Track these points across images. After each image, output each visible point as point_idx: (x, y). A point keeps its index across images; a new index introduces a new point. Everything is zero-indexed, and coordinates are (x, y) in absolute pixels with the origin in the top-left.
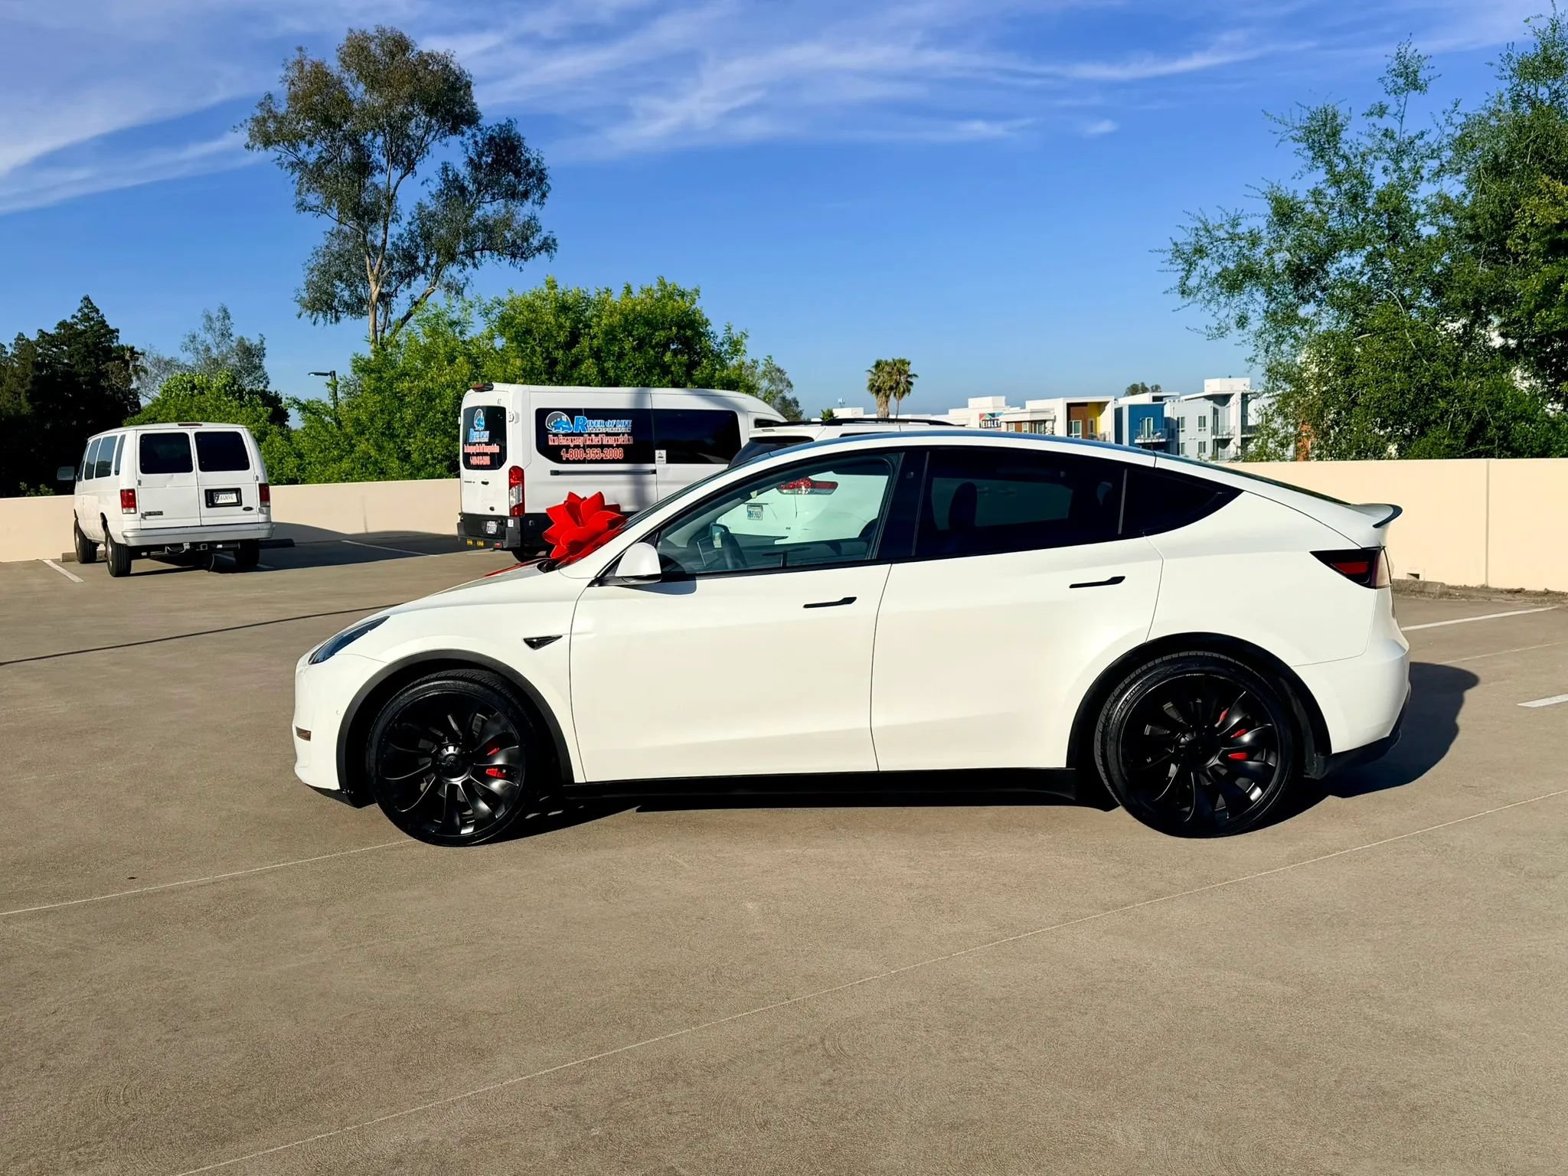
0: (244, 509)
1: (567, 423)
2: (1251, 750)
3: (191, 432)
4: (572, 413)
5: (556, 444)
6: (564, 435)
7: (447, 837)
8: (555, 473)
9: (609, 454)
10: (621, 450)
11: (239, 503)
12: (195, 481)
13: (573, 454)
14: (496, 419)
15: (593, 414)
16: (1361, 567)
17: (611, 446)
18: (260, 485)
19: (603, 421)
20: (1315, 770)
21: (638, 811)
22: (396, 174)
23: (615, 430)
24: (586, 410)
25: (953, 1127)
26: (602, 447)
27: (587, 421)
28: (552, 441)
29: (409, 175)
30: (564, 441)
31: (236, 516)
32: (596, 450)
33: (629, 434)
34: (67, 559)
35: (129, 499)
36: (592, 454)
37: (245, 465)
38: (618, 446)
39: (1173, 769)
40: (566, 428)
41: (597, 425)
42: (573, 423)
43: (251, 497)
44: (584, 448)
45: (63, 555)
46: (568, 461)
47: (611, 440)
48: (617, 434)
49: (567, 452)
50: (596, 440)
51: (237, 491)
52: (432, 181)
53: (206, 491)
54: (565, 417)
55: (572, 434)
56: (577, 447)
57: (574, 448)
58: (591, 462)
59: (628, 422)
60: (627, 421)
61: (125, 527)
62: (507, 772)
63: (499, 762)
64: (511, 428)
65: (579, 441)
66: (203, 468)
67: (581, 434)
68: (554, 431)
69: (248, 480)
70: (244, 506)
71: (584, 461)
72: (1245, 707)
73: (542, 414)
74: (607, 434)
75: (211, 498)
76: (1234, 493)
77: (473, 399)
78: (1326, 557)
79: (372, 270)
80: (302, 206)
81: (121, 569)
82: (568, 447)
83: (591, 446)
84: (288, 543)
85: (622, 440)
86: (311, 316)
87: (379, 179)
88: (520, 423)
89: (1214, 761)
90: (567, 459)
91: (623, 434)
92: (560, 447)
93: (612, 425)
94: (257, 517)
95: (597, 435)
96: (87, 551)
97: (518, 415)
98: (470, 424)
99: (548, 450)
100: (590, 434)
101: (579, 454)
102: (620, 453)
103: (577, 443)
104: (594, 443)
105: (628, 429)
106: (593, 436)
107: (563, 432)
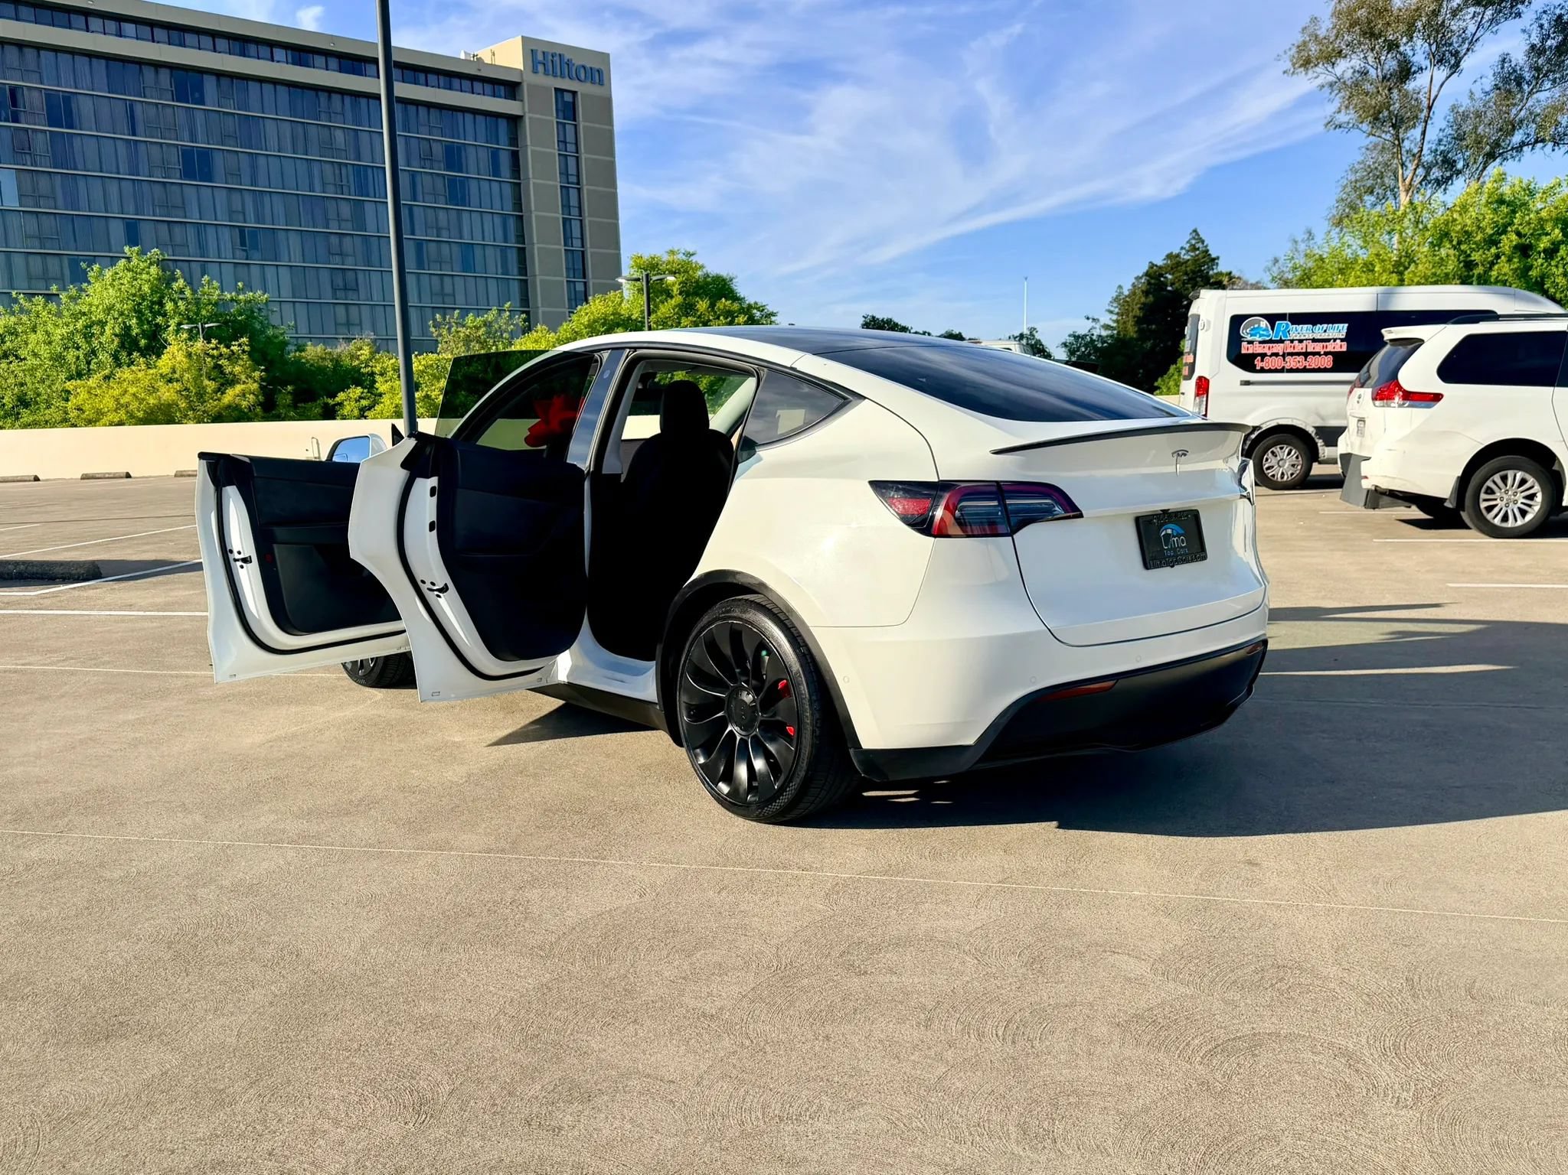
1: (1266, 329)
4: (1272, 319)
5: (1250, 351)
6: (1260, 342)
8: (1247, 383)
9: (1313, 362)
10: (1330, 357)
13: (1270, 363)
15: (1298, 319)
17: (1318, 354)
19: (1310, 326)
23: (1325, 336)
24: (1291, 315)
26: (1306, 354)
27: (1291, 326)
28: (1246, 349)
30: (1258, 349)
32: (1298, 358)
33: (1342, 340)
36: (1291, 362)
38: (1326, 354)
40: (1263, 335)
41: (1304, 331)
42: (1273, 329)
44: (1284, 355)
46: (1262, 370)
47: (1318, 347)
48: (1328, 340)
49: (1262, 361)
50: (1299, 348)
54: (1264, 323)
55: (1271, 341)
56: (1276, 355)
57: (1271, 356)
58: (1291, 371)
59: (1343, 327)
60: (1341, 325)
64: (1202, 335)
65: (1278, 348)
67: (1281, 341)
68: (1249, 338)
71: (1282, 370)
73: (1237, 321)
74: (1314, 340)
82: (1263, 356)
83: (1292, 354)
85: (1331, 347)
88: (1211, 329)
90: (1262, 368)
91: (1335, 340)
92: (1254, 356)
93: (1319, 331)
95: (1301, 341)
97: (1209, 322)
99: (1243, 361)
100: (1292, 341)
101: (1277, 362)
102: (1328, 362)
103: (1275, 351)
104: (1296, 351)
105: (1343, 334)
106: (1296, 342)
107: (1260, 339)
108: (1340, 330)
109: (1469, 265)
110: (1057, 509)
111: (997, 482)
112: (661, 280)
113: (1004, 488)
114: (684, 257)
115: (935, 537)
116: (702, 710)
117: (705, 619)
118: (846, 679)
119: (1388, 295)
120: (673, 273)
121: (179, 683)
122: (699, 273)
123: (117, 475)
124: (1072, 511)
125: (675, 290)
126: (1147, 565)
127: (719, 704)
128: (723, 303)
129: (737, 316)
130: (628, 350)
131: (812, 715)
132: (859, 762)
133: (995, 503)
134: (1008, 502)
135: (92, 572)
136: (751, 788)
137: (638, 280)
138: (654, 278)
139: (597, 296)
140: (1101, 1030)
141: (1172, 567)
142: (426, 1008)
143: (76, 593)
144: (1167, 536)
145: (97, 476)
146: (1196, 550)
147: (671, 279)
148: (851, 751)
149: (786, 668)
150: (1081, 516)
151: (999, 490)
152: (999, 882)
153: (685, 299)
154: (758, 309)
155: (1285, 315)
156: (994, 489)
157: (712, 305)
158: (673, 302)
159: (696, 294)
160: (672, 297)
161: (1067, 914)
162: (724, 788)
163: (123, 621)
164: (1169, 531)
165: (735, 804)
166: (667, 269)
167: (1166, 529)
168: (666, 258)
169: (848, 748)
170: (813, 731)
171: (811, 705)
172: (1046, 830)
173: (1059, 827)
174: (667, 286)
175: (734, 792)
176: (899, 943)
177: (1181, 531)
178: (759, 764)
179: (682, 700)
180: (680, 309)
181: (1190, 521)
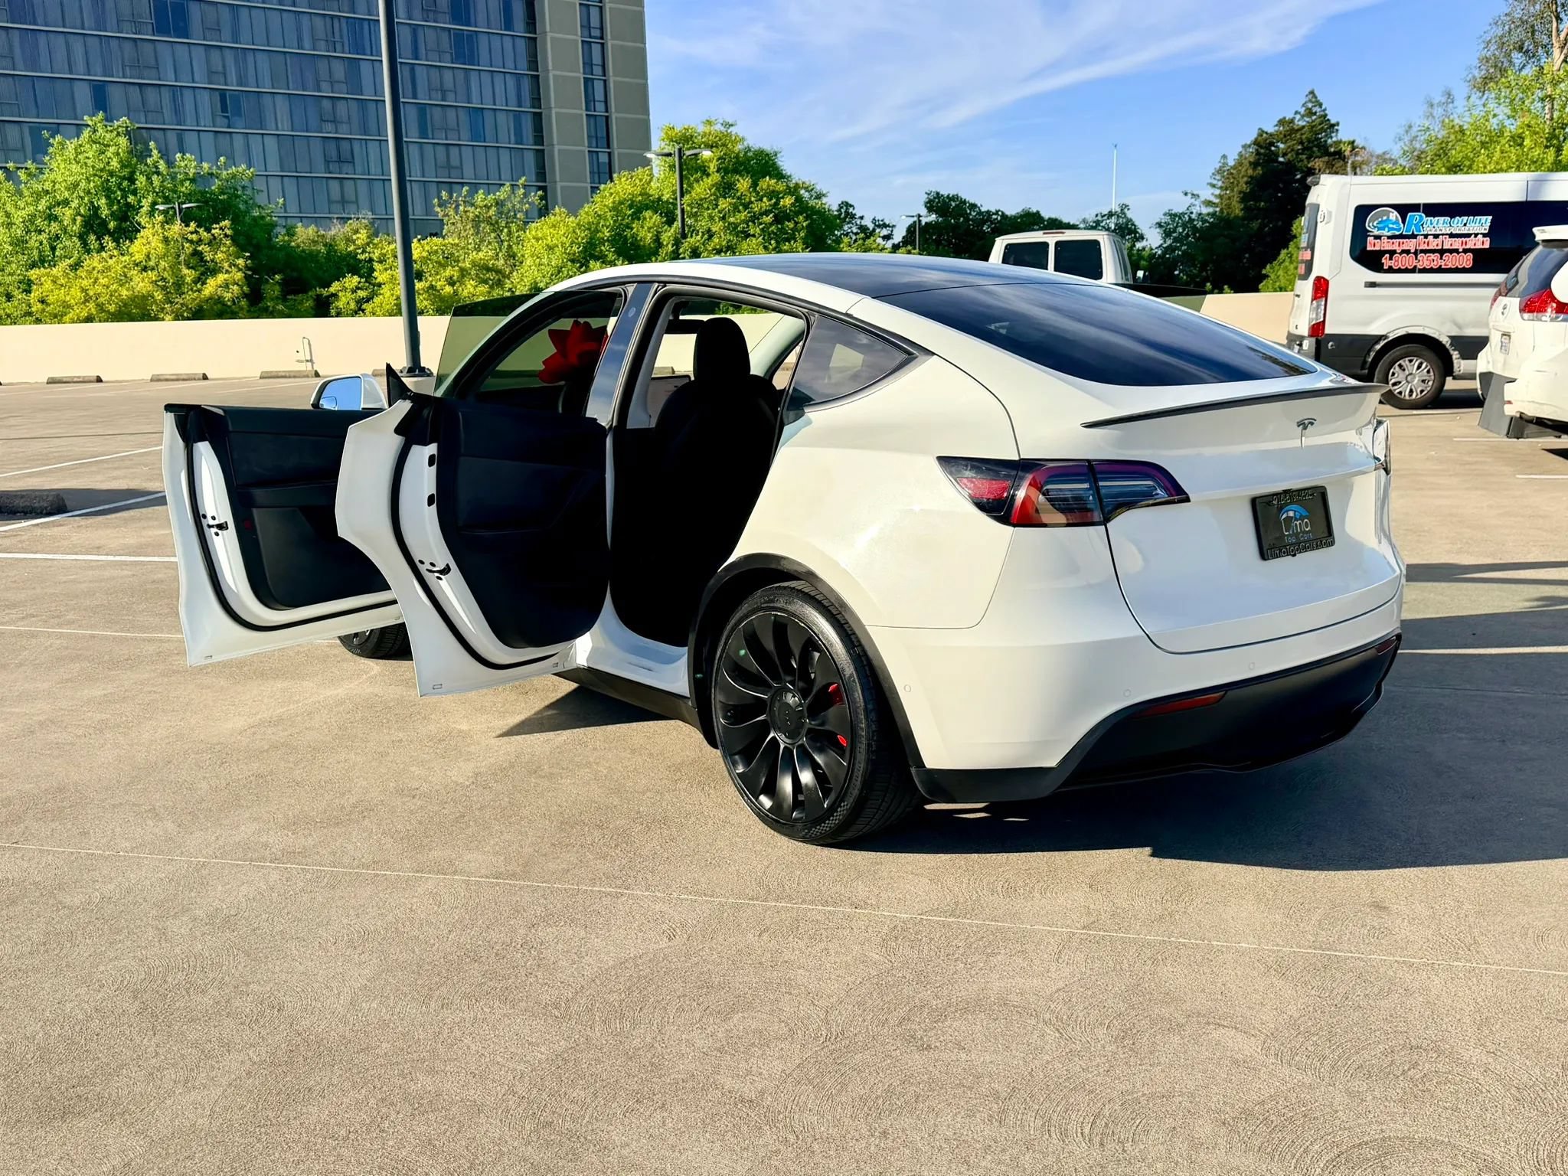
1: (1397, 222)
3: (1052, 241)
4: (1404, 210)
5: (1377, 248)
6: (1389, 237)
8: (1373, 285)
9: (1450, 261)
10: (1470, 255)
13: (1400, 261)
15: (1434, 210)
17: (1456, 251)
19: (1448, 219)
23: (1465, 231)
24: (1425, 205)
26: (1442, 252)
27: (1425, 219)
28: (1372, 245)
30: (1386, 244)
32: (1433, 256)
33: (1484, 235)
36: (1425, 261)
37: (1097, 273)
38: (1465, 251)
40: (1393, 229)
41: (1441, 224)
42: (1404, 222)
44: (1416, 253)
46: (1391, 270)
47: (1457, 244)
48: (1468, 235)
49: (1391, 259)
50: (1434, 244)
54: (1394, 215)
55: (1401, 236)
56: (1407, 252)
57: (1400, 254)
58: (1424, 271)
59: (1486, 220)
60: (1484, 218)
64: (1321, 229)
65: (1410, 245)
67: (1414, 236)
68: (1376, 232)
71: (1413, 271)
73: (1362, 212)
74: (1452, 236)
82: (1392, 253)
83: (1425, 252)
85: (1471, 243)
88: (1332, 224)
90: (1390, 267)
91: (1476, 235)
92: (1382, 253)
93: (1458, 225)
95: (1436, 236)
97: (1330, 213)
99: (1367, 257)
100: (1426, 236)
101: (1408, 261)
102: (1467, 260)
103: (1406, 248)
104: (1431, 247)
105: (1486, 228)
106: (1431, 238)
107: (1389, 234)
108: (1482, 224)
110: (1159, 491)
111: (1088, 461)
112: (696, 155)
113: (1098, 468)
114: (722, 129)
115: (1015, 526)
116: (740, 712)
117: (745, 608)
118: (907, 689)
119: (1540, 181)
120: (710, 147)
121: (151, 648)
122: (739, 147)
123: (86, 379)
124: (1177, 494)
125: (712, 167)
126: (1264, 556)
127: (759, 706)
128: (767, 183)
129: (783, 198)
130: (657, 284)
131: (868, 726)
132: (921, 782)
133: (1086, 486)
134: (1101, 484)
135: (55, 504)
136: (797, 804)
137: (669, 155)
138: (688, 153)
139: (623, 173)
140: (1204, 1129)
141: (1294, 555)
142: (424, 1082)
143: (39, 531)
144: (1289, 519)
145: (65, 380)
146: (1323, 535)
147: (707, 154)
148: (913, 770)
149: (839, 672)
150: (1188, 500)
151: (1090, 470)
152: (1084, 928)
153: (723, 178)
154: (807, 189)
155: (1419, 205)
156: (1086, 470)
157: (755, 185)
158: (709, 181)
159: (736, 171)
160: (708, 175)
161: (1165, 971)
162: (766, 802)
163: (92, 568)
164: (1291, 514)
165: (779, 820)
166: (703, 143)
167: (1287, 511)
168: (701, 129)
169: (910, 766)
170: (869, 745)
171: (867, 717)
172: (1139, 856)
173: (1153, 855)
174: (703, 162)
175: (777, 808)
176: (966, 1009)
177: (1305, 513)
178: (806, 777)
179: (718, 698)
180: (718, 189)
181: (1316, 501)
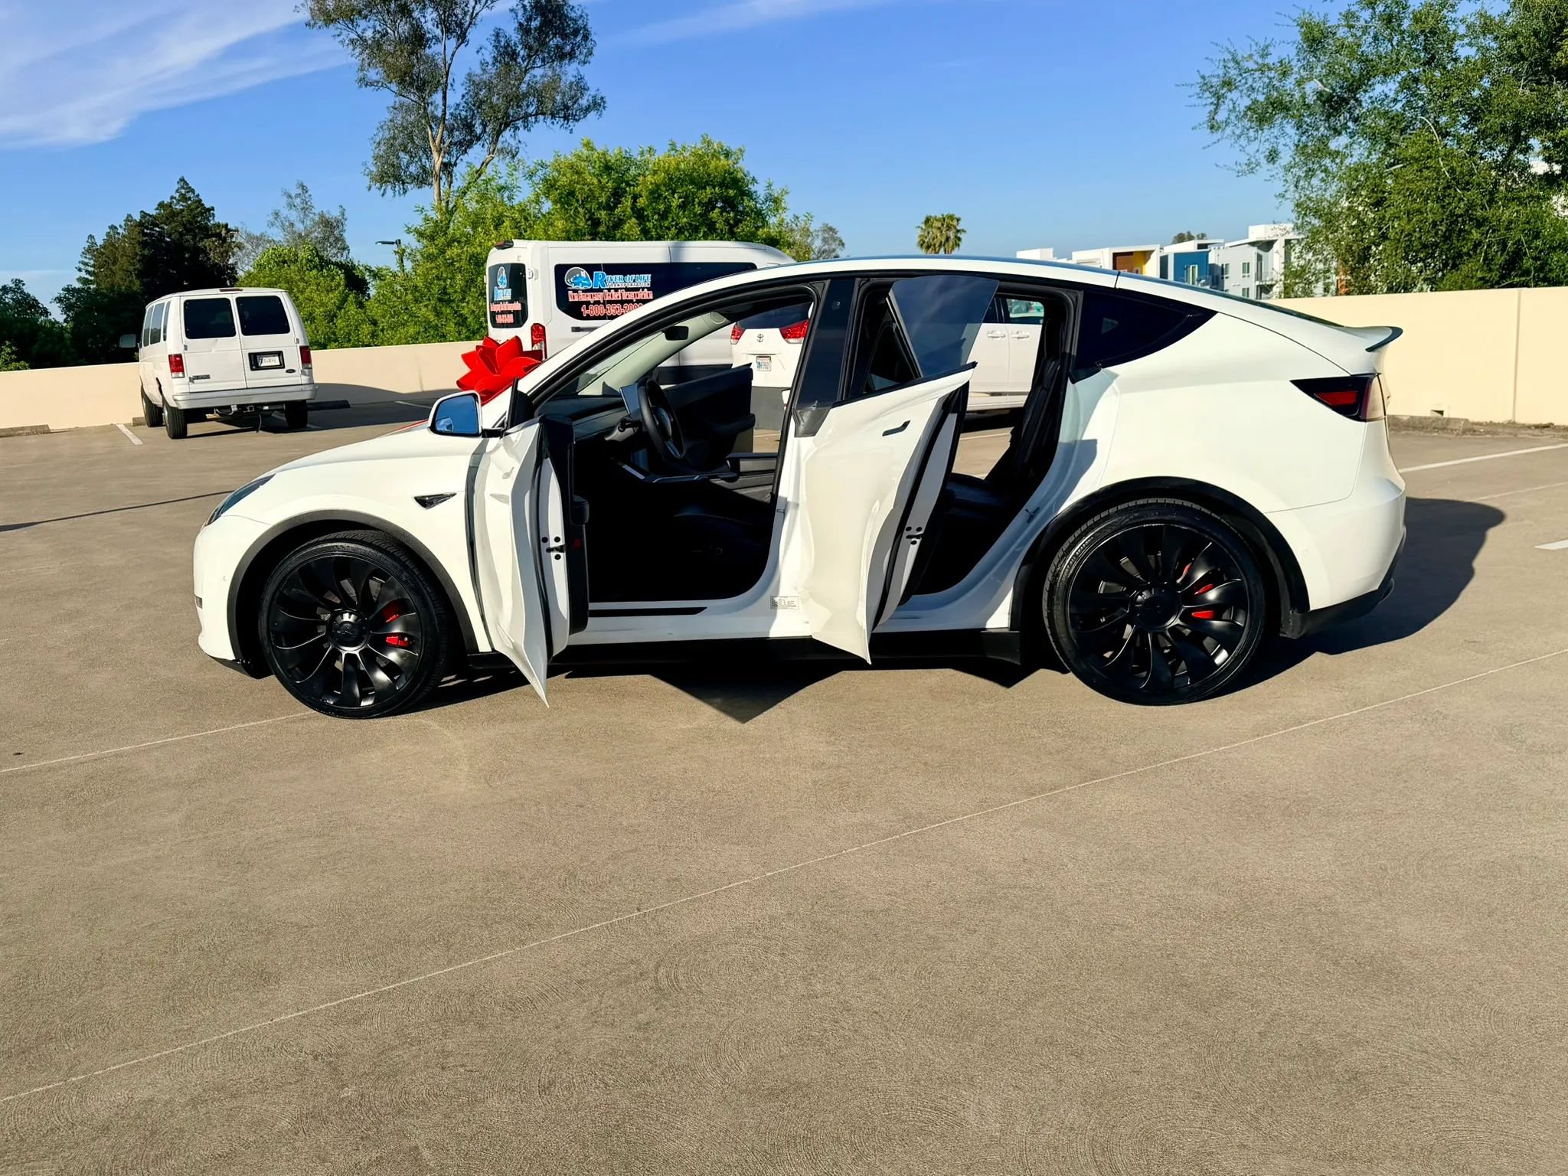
0: (287, 371)
1: (587, 279)
2: (1217, 610)
3: (232, 296)
4: (591, 268)
5: (576, 300)
6: (584, 291)
7: (347, 709)
8: (576, 329)
11: (282, 366)
12: (238, 346)
13: (593, 310)
14: (517, 276)
15: (611, 269)
16: (1349, 398)
17: (631, 301)
18: (301, 348)
19: (621, 276)
20: (1291, 628)
21: (567, 677)
22: (452, 43)
23: (634, 285)
24: (604, 265)
25: (773, 1094)
26: (622, 302)
27: (606, 277)
28: (572, 297)
29: (463, 45)
30: (582, 297)
31: (279, 378)
32: (616, 305)
33: (649, 289)
34: (137, 423)
35: (176, 364)
36: (612, 309)
37: (285, 329)
38: (638, 301)
39: (1129, 630)
40: (585, 284)
41: (617, 280)
42: (592, 279)
43: (293, 359)
44: (604, 304)
45: (134, 419)
46: (588, 318)
47: (631, 295)
48: (637, 289)
49: (587, 309)
50: (615, 296)
51: (280, 354)
52: (486, 49)
53: (250, 354)
54: (584, 273)
55: (591, 290)
56: (597, 303)
57: (594, 304)
59: (648, 277)
60: (645, 276)
61: (177, 392)
62: (406, 642)
63: (397, 630)
64: (530, 284)
65: (599, 297)
66: (246, 332)
67: (600, 290)
68: (573, 287)
69: (289, 343)
70: (286, 368)
72: (1212, 558)
73: (561, 270)
74: (627, 289)
75: (255, 361)
76: (1207, 314)
77: (497, 257)
78: (1310, 387)
79: (434, 141)
80: (364, 82)
81: (179, 433)
82: (588, 303)
83: (610, 302)
84: (344, 405)
85: (641, 295)
86: (380, 189)
87: (434, 50)
88: (539, 279)
89: (1174, 621)
90: (588, 315)
91: (643, 289)
92: (581, 303)
93: (630, 280)
94: (299, 378)
95: (616, 290)
96: (154, 415)
97: (537, 271)
98: (494, 283)
99: (568, 306)
100: (609, 290)
101: (599, 310)
103: (597, 299)
104: (614, 299)
105: (648, 284)
106: (612, 291)
107: (583, 288)
108: (645, 280)
109: (596, 223)
155: (600, 265)
